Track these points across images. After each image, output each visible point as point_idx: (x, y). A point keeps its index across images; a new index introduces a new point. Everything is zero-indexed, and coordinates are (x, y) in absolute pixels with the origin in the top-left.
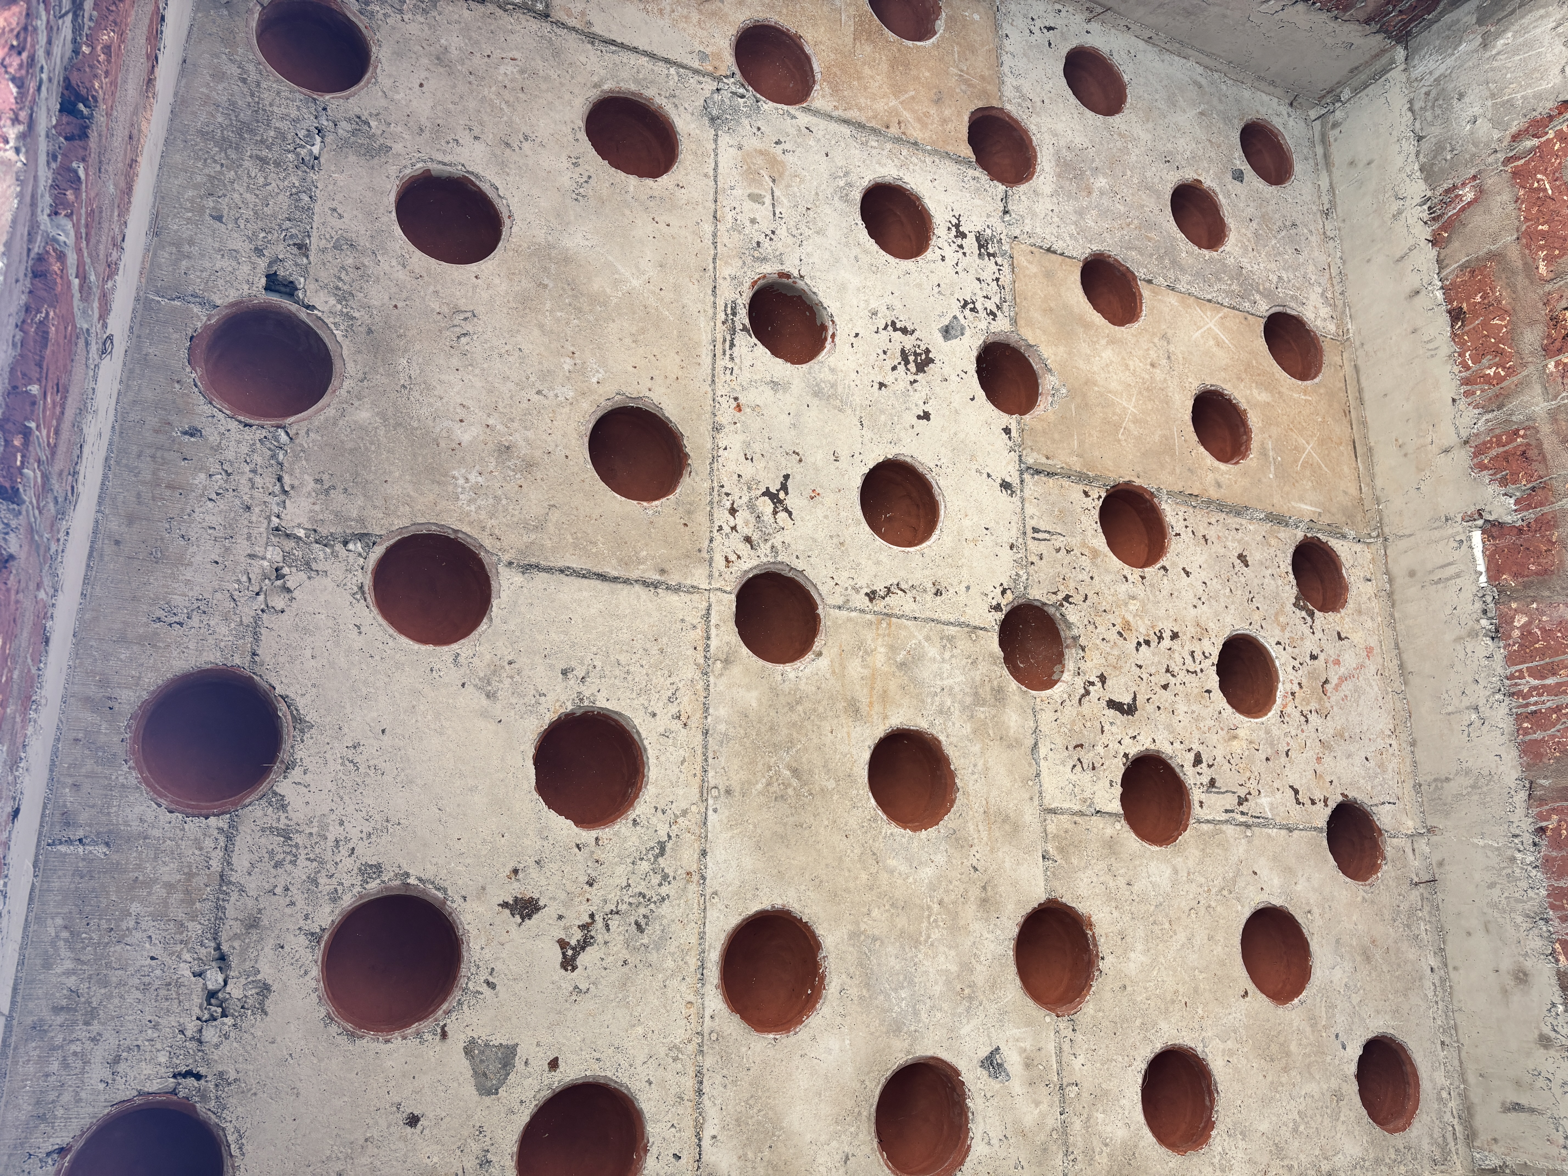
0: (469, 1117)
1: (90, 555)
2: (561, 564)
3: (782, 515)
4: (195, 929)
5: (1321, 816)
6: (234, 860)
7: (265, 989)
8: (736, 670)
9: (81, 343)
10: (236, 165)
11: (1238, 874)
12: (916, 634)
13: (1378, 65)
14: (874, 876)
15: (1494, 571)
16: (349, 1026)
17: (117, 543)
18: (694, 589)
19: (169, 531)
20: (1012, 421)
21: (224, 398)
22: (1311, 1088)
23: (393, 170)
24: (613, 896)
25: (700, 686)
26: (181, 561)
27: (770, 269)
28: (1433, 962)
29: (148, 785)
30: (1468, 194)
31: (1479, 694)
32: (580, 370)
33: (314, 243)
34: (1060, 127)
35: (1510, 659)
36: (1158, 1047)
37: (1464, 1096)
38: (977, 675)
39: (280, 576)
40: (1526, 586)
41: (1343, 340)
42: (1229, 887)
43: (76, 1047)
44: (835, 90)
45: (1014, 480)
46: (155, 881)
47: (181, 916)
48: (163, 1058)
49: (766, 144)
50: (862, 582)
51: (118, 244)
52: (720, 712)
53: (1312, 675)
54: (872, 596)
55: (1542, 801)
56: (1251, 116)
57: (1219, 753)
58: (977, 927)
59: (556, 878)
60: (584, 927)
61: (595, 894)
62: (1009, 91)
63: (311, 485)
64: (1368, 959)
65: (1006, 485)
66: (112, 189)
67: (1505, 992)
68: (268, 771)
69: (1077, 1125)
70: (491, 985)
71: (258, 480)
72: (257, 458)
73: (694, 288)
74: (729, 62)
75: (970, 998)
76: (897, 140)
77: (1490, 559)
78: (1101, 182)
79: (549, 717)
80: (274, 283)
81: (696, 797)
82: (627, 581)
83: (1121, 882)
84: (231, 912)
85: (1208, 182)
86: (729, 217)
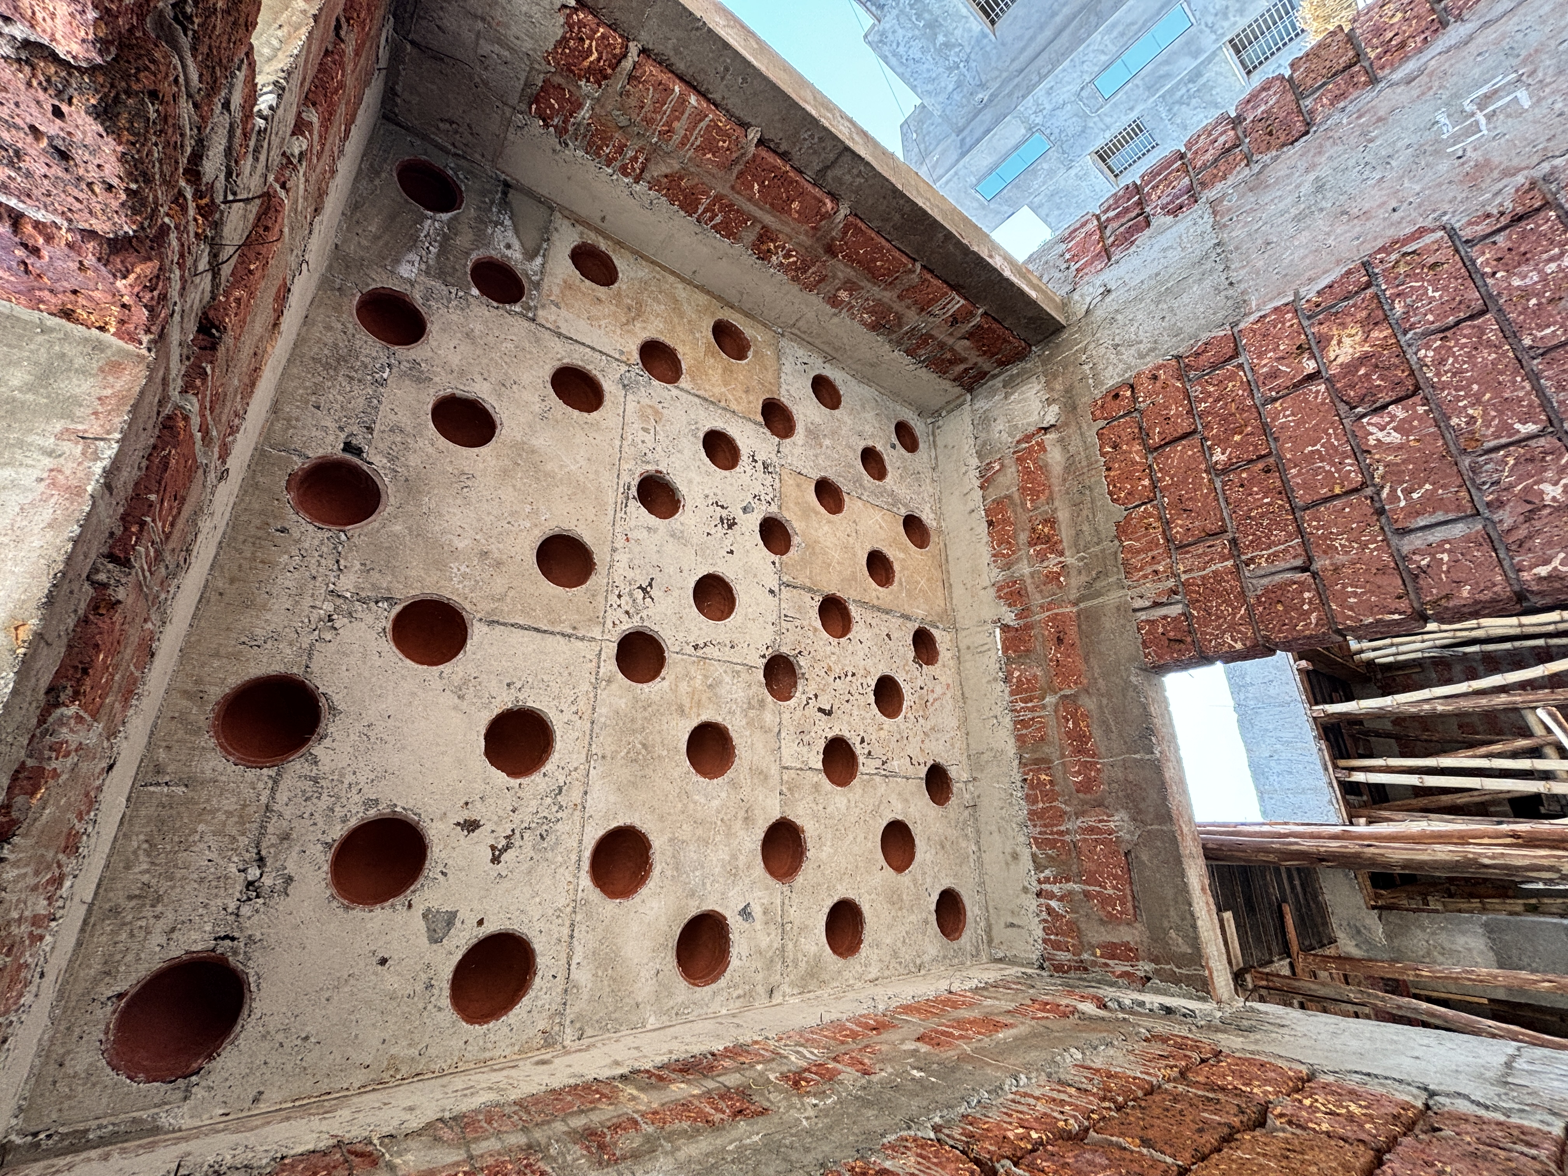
0: (422, 958)
1: (200, 601)
2: (512, 621)
3: (648, 600)
4: (243, 841)
5: (923, 771)
6: (278, 796)
7: (289, 879)
8: (614, 686)
9: (200, 471)
10: (333, 379)
11: (881, 802)
12: (718, 670)
13: (958, 402)
14: (685, 806)
15: (1005, 649)
16: (346, 902)
17: (221, 594)
18: (593, 639)
19: (259, 589)
20: (776, 558)
21: (307, 511)
22: (913, 918)
23: (432, 391)
24: (528, 819)
25: (592, 695)
26: (264, 607)
27: (651, 468)
28: (974, 848)
29: (222, 746)
30: (997, 467)
31: (998, 710)
32: (536, 512)
33: (377, 427)
34: (808, 413)
35: (1012, 693)
36: (836, 899)
37: (987, 920)
38: (751, 693)
39: (330, 620)
40: (1019, 657)
41: (940, 531)
42: (876, 812)
43: (143, 923)
44: (693, 379)
45: (776, 590)
46: (218, 810)
47: (234, 832)
48: (208, 928)
49: (654, 402)
50: (691, 639)
51: (240, 415)
52: (602, 710)
53: (920, 698)
54: (696, 647)
55: (1025, 765)
56: (900, 419)
57: (873, 737)
58: (741, 833)
59: (493, 808)
60: (507, 837)
61: (516, 817)
62: (783, 392)
63: (358, 566)
64: (943, 847)
65: (771, 592)
66: (236, 382)
67: (1007, 864)
68: (309, 739)
69: (790, 945)
70: (444, 874)
71: (323, 561)
72: (324, 549)
73: (607, 474)
74: (636, 357)
75: (735, 875)
76: (724, 409)
77: (1003, 643)
78: (827, 442)
79: (497, 711)
80: (348, 447)
81: (583, 760)
82: (552, 633)
83: (821, 807)
84: (270, 829)
85: (879, 448)
86: (630, 438)
